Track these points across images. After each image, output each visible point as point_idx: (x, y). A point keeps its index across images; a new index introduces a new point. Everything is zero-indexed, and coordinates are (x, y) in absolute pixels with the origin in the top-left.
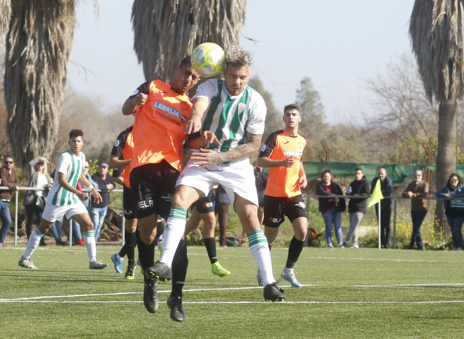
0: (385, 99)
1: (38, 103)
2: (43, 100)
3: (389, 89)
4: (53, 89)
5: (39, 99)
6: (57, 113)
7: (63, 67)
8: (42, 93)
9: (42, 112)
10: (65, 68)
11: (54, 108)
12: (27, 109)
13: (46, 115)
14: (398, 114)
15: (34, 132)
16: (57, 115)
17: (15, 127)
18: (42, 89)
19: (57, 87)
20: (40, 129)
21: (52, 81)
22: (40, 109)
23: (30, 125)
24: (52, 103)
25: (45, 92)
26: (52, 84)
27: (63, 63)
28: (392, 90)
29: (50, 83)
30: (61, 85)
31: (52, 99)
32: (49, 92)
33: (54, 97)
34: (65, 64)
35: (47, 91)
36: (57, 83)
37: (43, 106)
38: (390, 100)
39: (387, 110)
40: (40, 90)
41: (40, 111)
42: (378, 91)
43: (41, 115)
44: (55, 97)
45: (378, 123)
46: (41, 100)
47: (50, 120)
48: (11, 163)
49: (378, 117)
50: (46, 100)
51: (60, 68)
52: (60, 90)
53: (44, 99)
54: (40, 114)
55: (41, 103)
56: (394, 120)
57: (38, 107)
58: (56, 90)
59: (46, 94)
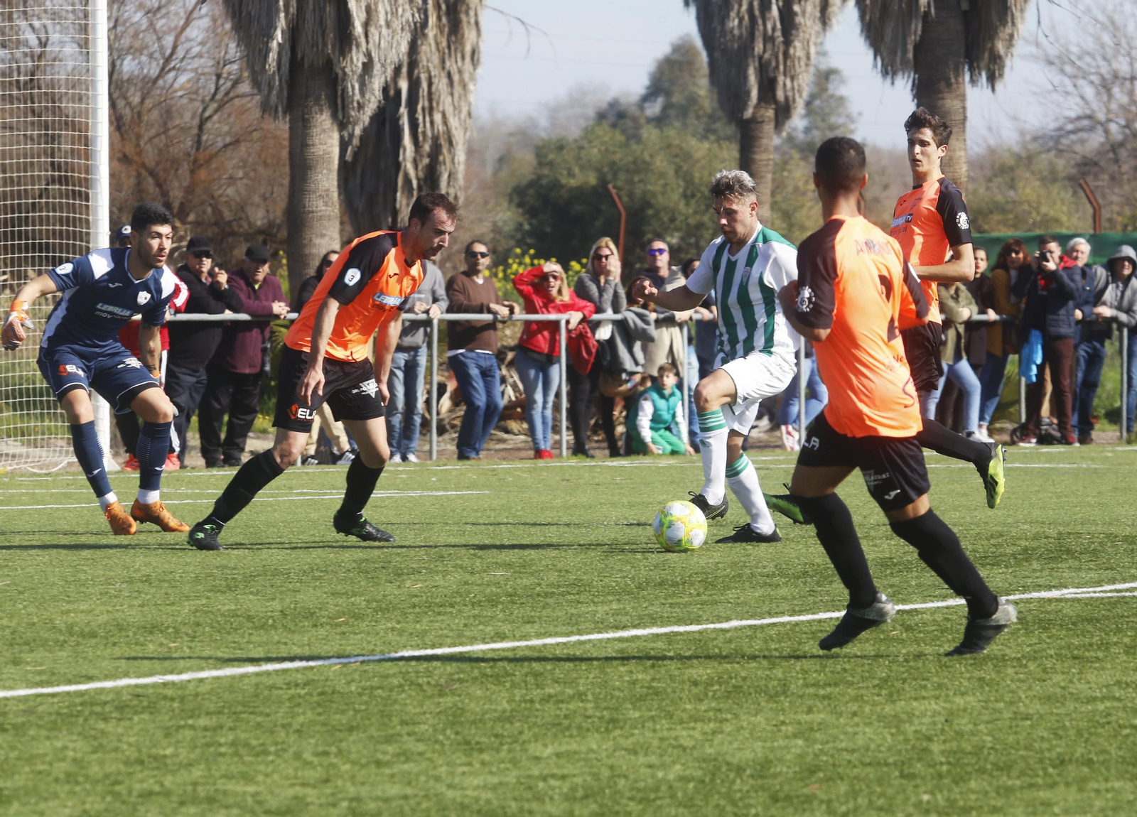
0: (1067, 81)
1: (415, 111)
2: (427, 104)
3: (1080, 58)
4: (449, 76)
5: (417, 103)
6: (462, 134)
7: (472, 20)
8: (425, 85)
9: (424, 133)
10: (477, 23)
11: (453, 122)
12: (387, 125)
13: (435, 139)
14: (1101, 116)
15: (407, 180)
16: (459, 137)
17: (359, 170)
18: (423, 77)
19: (460, 72)
20: (421, 174)
21: (447, 56)
22: (421, 125)
23: (398, 166)
24: (449, 110)
25: (430, 84)
26: (448, 64)
27: (472, 13)
28: (1088, 59)
29: (443, 62)
30: (468, 65)
31: (449, 99)
32: (441, 84)
33: (452, 95)
34: (476, 15)
35: (435, 81)
36: (460, 63)
37: (428, 119)
38: (1081, 82)
39: (1073, 108)
40: (418, 78)
41: (420, 130)
42: (1051, 63)
43: (425, 139)
44: (456, 95)
45: (1051, 137)
46: (422, 103)
47: (445, 151)
48: (483, 255)
49: (1053, 125)
50: (434, 104)
51: (465, 24)
52: (466, 77)
53: (430, 100)
54: (421, 138)
55: (423, 109)
56: (1091, 129)
57: (417, 119)
58: (456, 78)
59: (434, 88)
